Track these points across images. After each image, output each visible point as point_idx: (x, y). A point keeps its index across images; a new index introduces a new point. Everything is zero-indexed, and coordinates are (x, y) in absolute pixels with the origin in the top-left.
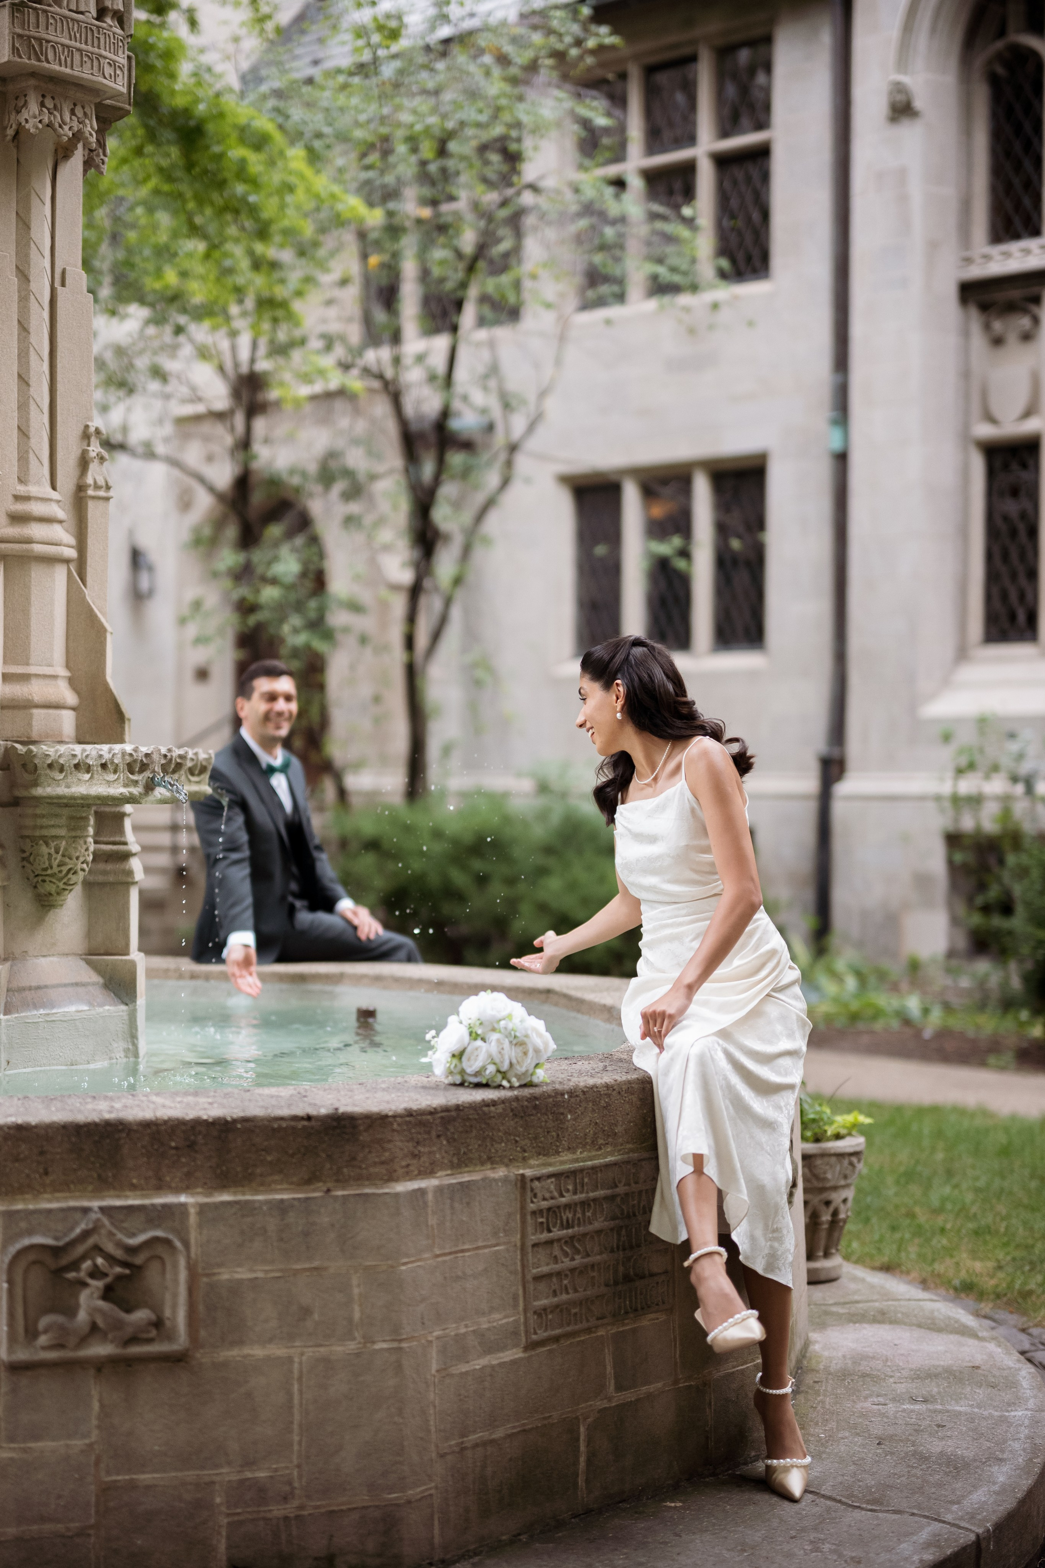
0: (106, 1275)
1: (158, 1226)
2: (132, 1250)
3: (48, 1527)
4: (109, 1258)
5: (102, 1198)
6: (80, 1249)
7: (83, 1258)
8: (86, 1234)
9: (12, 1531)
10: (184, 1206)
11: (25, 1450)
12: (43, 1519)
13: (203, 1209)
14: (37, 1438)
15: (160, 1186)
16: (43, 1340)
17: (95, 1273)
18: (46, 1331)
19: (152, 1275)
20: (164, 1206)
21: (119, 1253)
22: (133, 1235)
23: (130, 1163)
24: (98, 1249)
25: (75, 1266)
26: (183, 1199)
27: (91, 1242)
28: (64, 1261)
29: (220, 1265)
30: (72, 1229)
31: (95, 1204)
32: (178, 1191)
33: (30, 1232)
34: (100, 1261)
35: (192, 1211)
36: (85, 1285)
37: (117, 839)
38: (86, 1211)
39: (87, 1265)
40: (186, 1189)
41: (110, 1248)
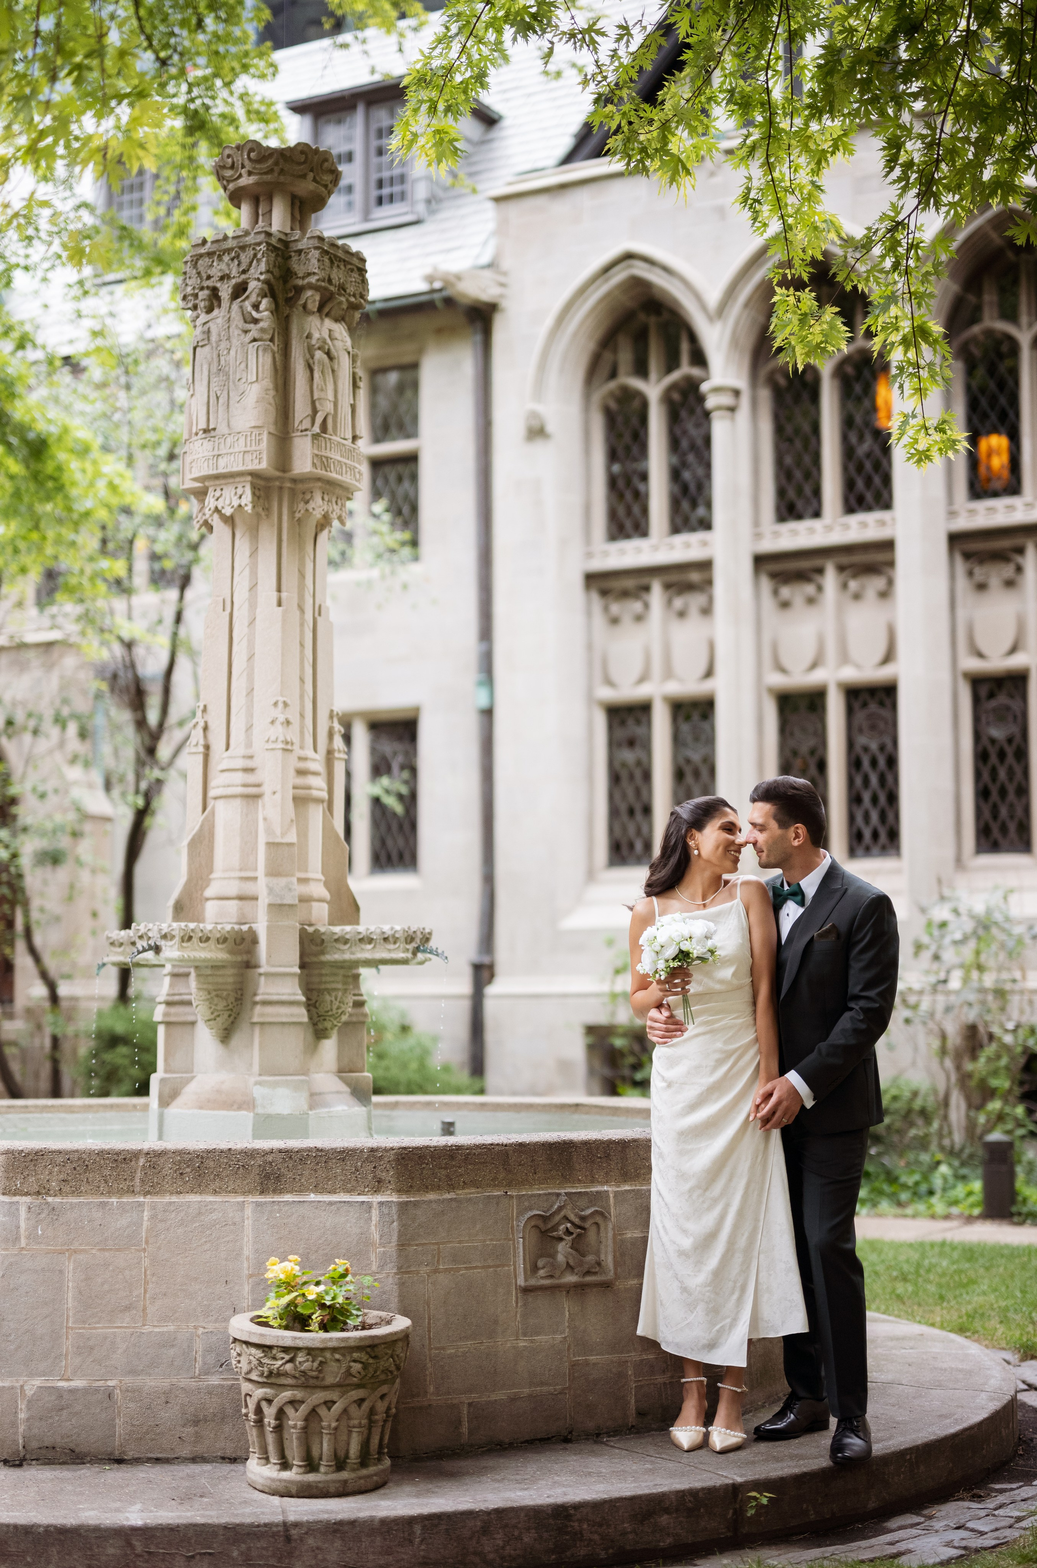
0: (572, 1234)
1: (594, 1205)
2: (583, 1219)
3: (545, 1389)
4: (572, 1223)
5: (565, 1188)
6: (557, 1218)
7: (559, 1224)
8: (560, 1208)
9: (526, 1391)
10: (607, 1192)
11: (532, 1341)
12: (542, 1384)
13: (616, 1194)
14: (538, 1334)
15: (593, 1181)
16: (542, 1273)
17: (568, 1232)
18: (543, 1268)
19: (592, 1234)
20: (597, 1192)
21: (577, 1221)
22: (583, 1210)
23: (577, 1167)
24: (566, 1218)
25: (555, 1228)
26: (605, 1188)
27: (562, 1214)
28: (549, 1226)
29: (626, 1229)
30: (552, 1206)
31: (563, 1191)
32: (603, 1184)
33: (531, 1209)
34: (569, 1225)
35: (611, 1195)
36: (561, 1239)
37: (356, 992)
38: (558, 1195)
39: (562, 1227)
40: (607, 1182)
41: (572, 1217)
